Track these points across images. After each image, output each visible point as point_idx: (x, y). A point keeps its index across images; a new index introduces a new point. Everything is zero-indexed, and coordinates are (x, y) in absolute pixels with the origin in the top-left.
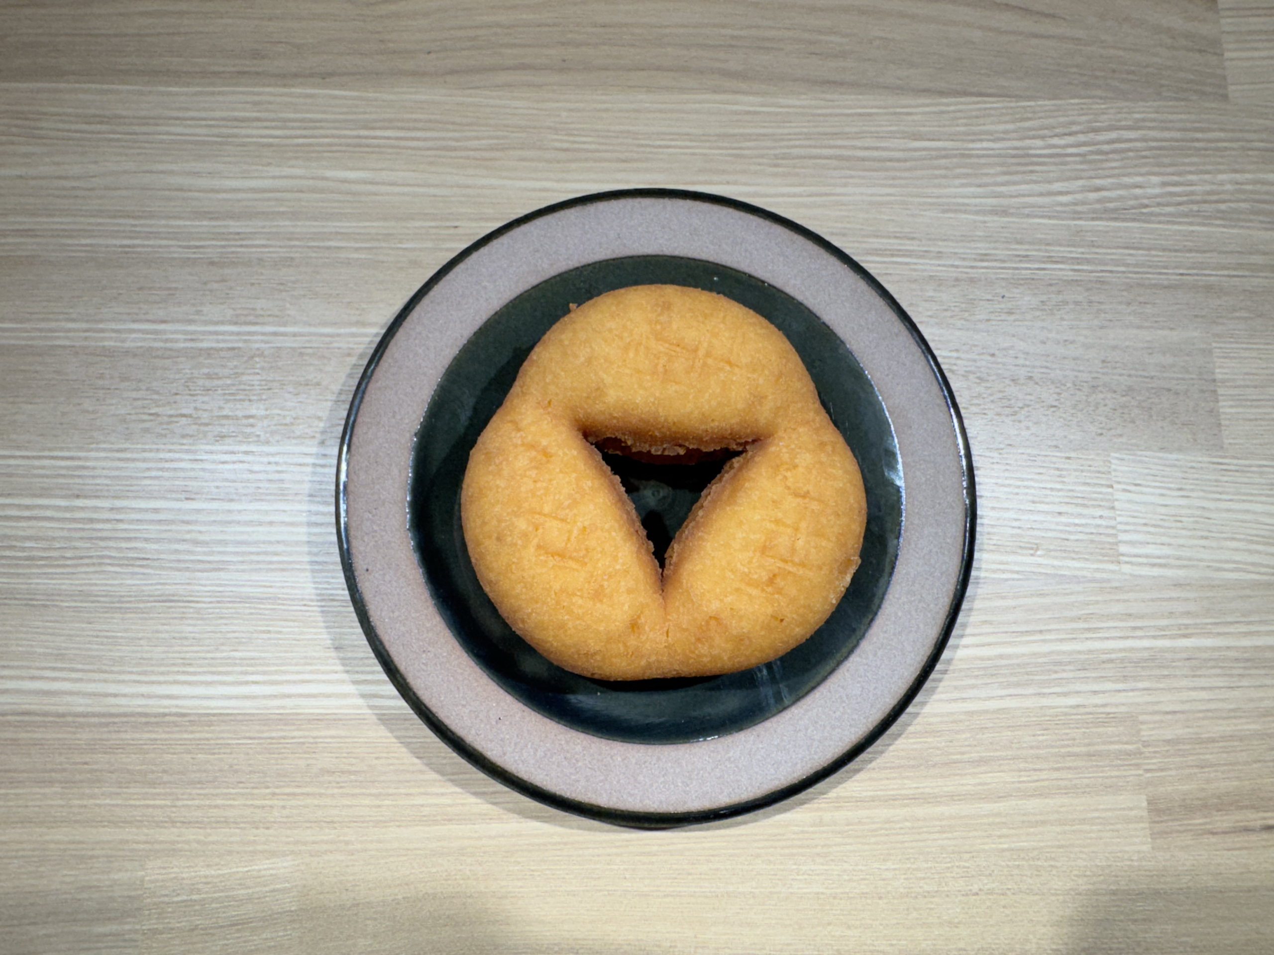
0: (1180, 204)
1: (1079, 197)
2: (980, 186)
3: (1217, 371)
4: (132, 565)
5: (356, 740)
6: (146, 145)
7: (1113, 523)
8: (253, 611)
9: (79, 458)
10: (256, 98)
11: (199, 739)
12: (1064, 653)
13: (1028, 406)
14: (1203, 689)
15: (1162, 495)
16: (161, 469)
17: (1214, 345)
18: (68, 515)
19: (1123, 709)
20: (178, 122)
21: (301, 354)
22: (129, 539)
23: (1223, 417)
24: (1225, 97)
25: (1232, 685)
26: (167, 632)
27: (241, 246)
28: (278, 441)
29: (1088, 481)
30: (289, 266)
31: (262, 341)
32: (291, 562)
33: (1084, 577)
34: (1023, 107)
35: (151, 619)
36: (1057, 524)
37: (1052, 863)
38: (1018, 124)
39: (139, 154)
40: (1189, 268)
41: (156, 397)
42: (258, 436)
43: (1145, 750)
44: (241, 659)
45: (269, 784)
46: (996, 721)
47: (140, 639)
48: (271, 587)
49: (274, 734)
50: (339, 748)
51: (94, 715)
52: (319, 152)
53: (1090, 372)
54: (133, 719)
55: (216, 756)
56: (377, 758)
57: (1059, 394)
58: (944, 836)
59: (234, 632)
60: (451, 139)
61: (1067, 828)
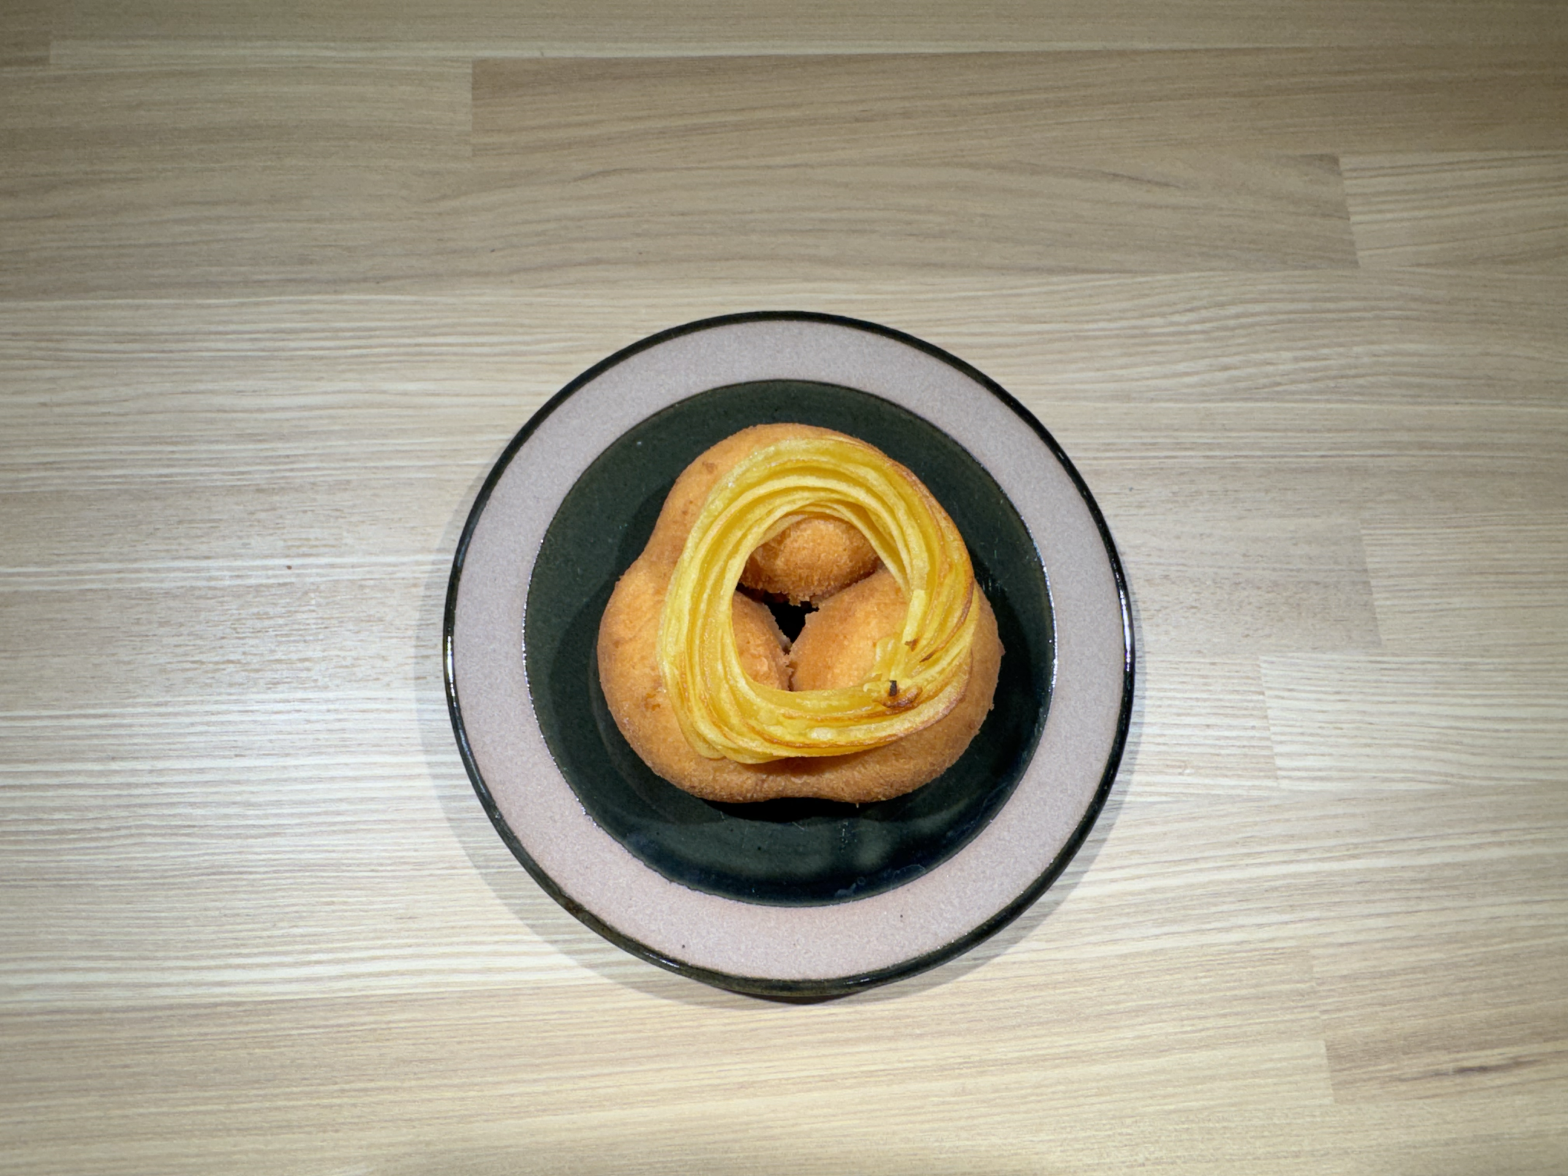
0: (1315, 380)
1: (1207, 377)
2: (1098, 370)
3: (1368, 560)
4: (176, 835)
5: (434, 1023)
6: (183, 363)
7: (1266, 734)
8: (314, 880)
9: (114, 716)
10: (305, 307)
11: (257, 1031)
12: (1224, 882)
13: (1166, 608)
14: (1379, 915)
15: (1319, 700)
16: (208, 724)
17: (1363, 532)
18: (102, 781)
19: (1292, 943)
20: (218, 337)
21: (362, 587)
22: (173, 804)
23: (1378, 610)
24: (1355, 264)
25: (1410, 909)
26: (218, 909)
27: (292, 470)
28: (338, 686)
29: (1237, 688)
30: (346, 490)
31: (318, 575)
32: (354, 823)
33: (1239, 796)
34: (1140, 283)
35: (200, 894)
36: (1206, 737)
37: (1225, 1124)
38: (1136, 302)
39: (175, 374)
40: (1331, 449)
41: (199, 642)
42: (316, 681)
43: (1321, 988)
44: (302, 936)
45: (338, 1080)
46: (1153, 964)
47: (187, 918)
48: (334, 851)
49: (342, 1021)
50: (416, 1033)
51: (135, 1009)
52: (374, 363)
53: (1231, 568)
54: (180, 1012)
55: (277, 1050)
56: (459, 1043)
57: (1198, 593)
58: (1103, 1099)
59: (293, 905)
60: (519, 343)
61: (1239, 1083)
